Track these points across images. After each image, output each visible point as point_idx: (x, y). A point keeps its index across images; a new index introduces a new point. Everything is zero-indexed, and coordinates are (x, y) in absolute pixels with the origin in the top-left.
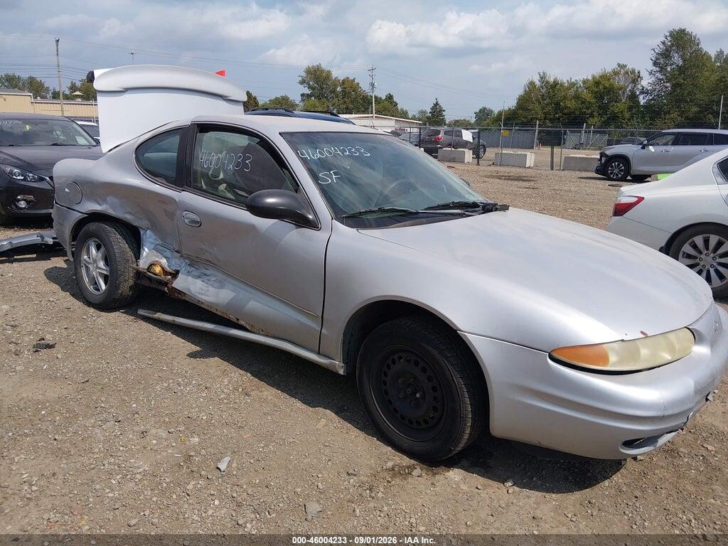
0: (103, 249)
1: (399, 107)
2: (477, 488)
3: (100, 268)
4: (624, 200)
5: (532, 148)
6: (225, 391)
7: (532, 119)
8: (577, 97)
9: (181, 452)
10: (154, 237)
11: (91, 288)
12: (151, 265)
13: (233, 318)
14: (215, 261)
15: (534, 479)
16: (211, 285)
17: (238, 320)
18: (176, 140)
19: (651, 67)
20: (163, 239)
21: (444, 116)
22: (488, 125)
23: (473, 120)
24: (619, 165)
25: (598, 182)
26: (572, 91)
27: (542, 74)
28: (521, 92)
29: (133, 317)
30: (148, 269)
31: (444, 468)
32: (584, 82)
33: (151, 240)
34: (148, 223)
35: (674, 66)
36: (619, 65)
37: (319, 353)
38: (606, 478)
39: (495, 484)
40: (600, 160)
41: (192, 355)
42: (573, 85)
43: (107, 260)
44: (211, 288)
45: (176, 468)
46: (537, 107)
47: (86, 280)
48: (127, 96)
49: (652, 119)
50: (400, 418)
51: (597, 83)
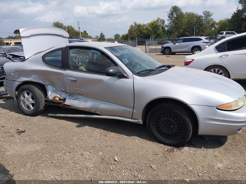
0: (31, 94)
1: (89, 35)
2: (195, 151)
3: (30, 101)
4: (188, 61)
5: (136, 46)
6: (98, 136)
7: (134, 37)
8: (147, 29)
9: (99, 158)
10: (52, 88)
11: (26, 109)
12: (54, 97)
13: (93, 111)
14: (82, 93)
15: (208, 145)
16: (82, 102)
17: (96, 112)
18: (60, 52)
19: (168, 18)
20: (56, 88)
21: (105, 37)
22: (120, 40)
23: (114, 38)
24: (168, 50)
25: (162, 56)
26: (145, 27)
27: (134, 22)
28: (129, 28)
29: (46, 117)
30: (54, 99)
31: (182, 147)
32: (148, 24)
33: (51, 89)
34: (49, 83)
35: (174, 18)
36: (158, 18)
37: (132, 119)
38: (226, 141)
39: (199, 149)
40: (162, 49)
41: (78, 126)
42: (144, 25)
43: (33, 98)
44: (82, 103)
45: (101, 163)
46: (135, 33)
47: (23, 106)
48: (31, 38)
49: (170, 35)
50: (164, 135)
51: (152, 24)
